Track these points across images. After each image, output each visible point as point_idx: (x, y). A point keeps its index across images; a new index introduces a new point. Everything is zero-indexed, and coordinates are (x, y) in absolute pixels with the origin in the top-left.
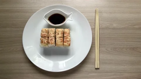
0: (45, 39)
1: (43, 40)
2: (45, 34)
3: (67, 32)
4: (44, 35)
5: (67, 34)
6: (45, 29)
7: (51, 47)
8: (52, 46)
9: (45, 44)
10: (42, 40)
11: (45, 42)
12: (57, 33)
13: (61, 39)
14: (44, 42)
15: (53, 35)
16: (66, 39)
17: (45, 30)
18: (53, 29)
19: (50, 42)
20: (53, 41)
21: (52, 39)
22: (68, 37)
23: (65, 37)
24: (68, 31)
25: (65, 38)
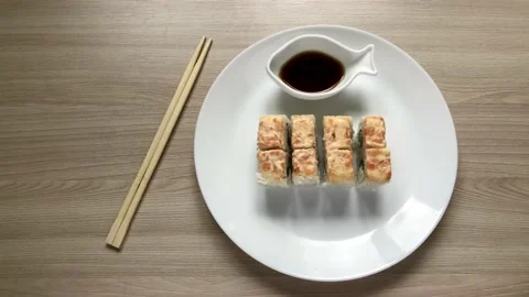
0: (275, 157)
1: (268, 158)
2: (275, 138)
3: (376, 129)
4: (272, 139)
5: (375, 137)
6: (273, 117)
7: (306, 186)
8: (307, 182)
9: (275, 175)
10: (264, 158)
11: (275, 167)
12: (328, 132)
13: (344, 155)
14: (272, 167)
15: (308, 142)
16: (375, 154)
17: (275, 121)
18: (309, 120)
19: (301, 169)
20: (310, 163)
21: (306, 158)
22: (379, 147)
23: (370, 147)
24: (378, 125)
25: (371, 150)
